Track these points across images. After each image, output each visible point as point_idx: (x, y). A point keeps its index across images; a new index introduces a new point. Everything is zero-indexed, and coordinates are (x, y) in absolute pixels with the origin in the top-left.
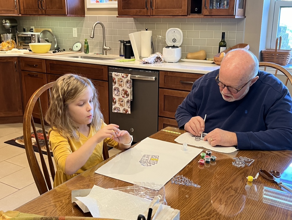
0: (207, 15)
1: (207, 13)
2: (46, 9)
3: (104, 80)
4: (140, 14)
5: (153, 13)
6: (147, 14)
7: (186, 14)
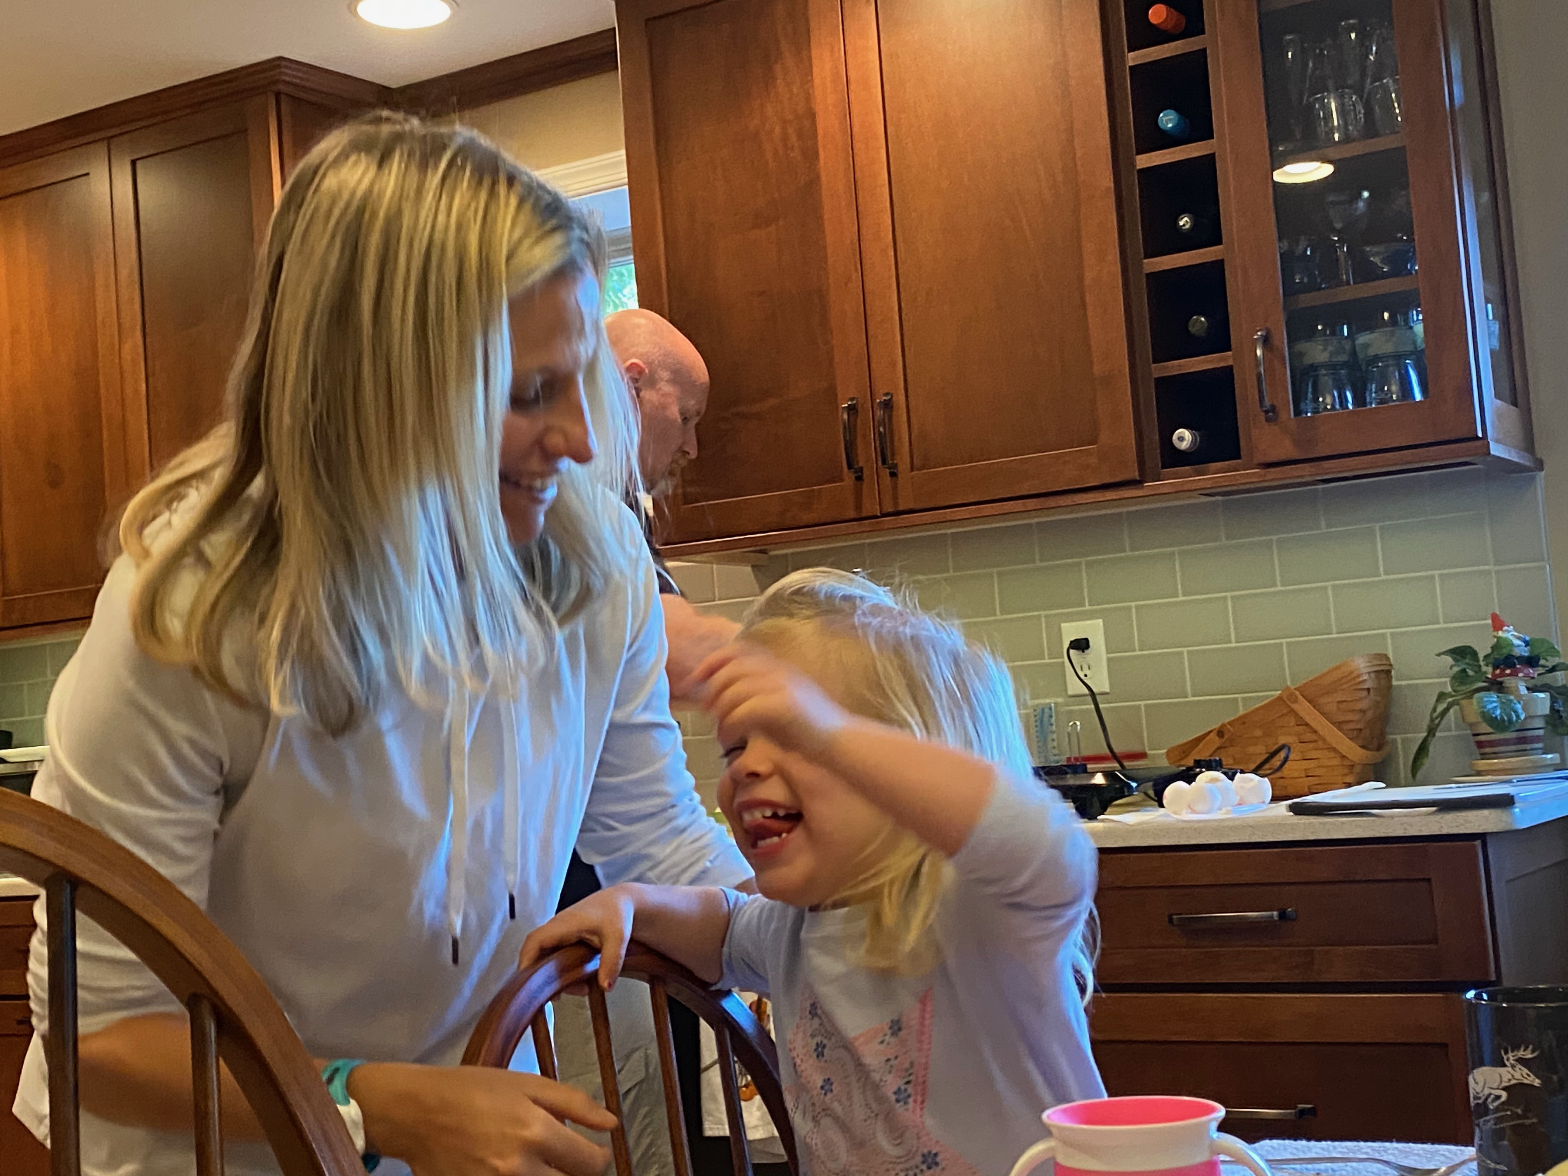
0: (1283, 457)
1: (1286, 449)
5: (895, 498)
6: (858, 506)
7: (1136, 475)
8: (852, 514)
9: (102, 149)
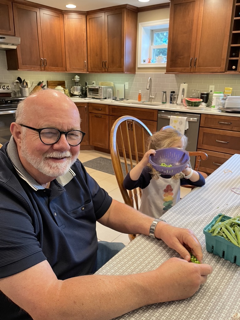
2: (108, 68)
3: (154, 120)
4: (184, 71)
5: (195, 70)
6: (190, 71)
7: (224, 71)
8: (190, 72)
9: (104, 13)
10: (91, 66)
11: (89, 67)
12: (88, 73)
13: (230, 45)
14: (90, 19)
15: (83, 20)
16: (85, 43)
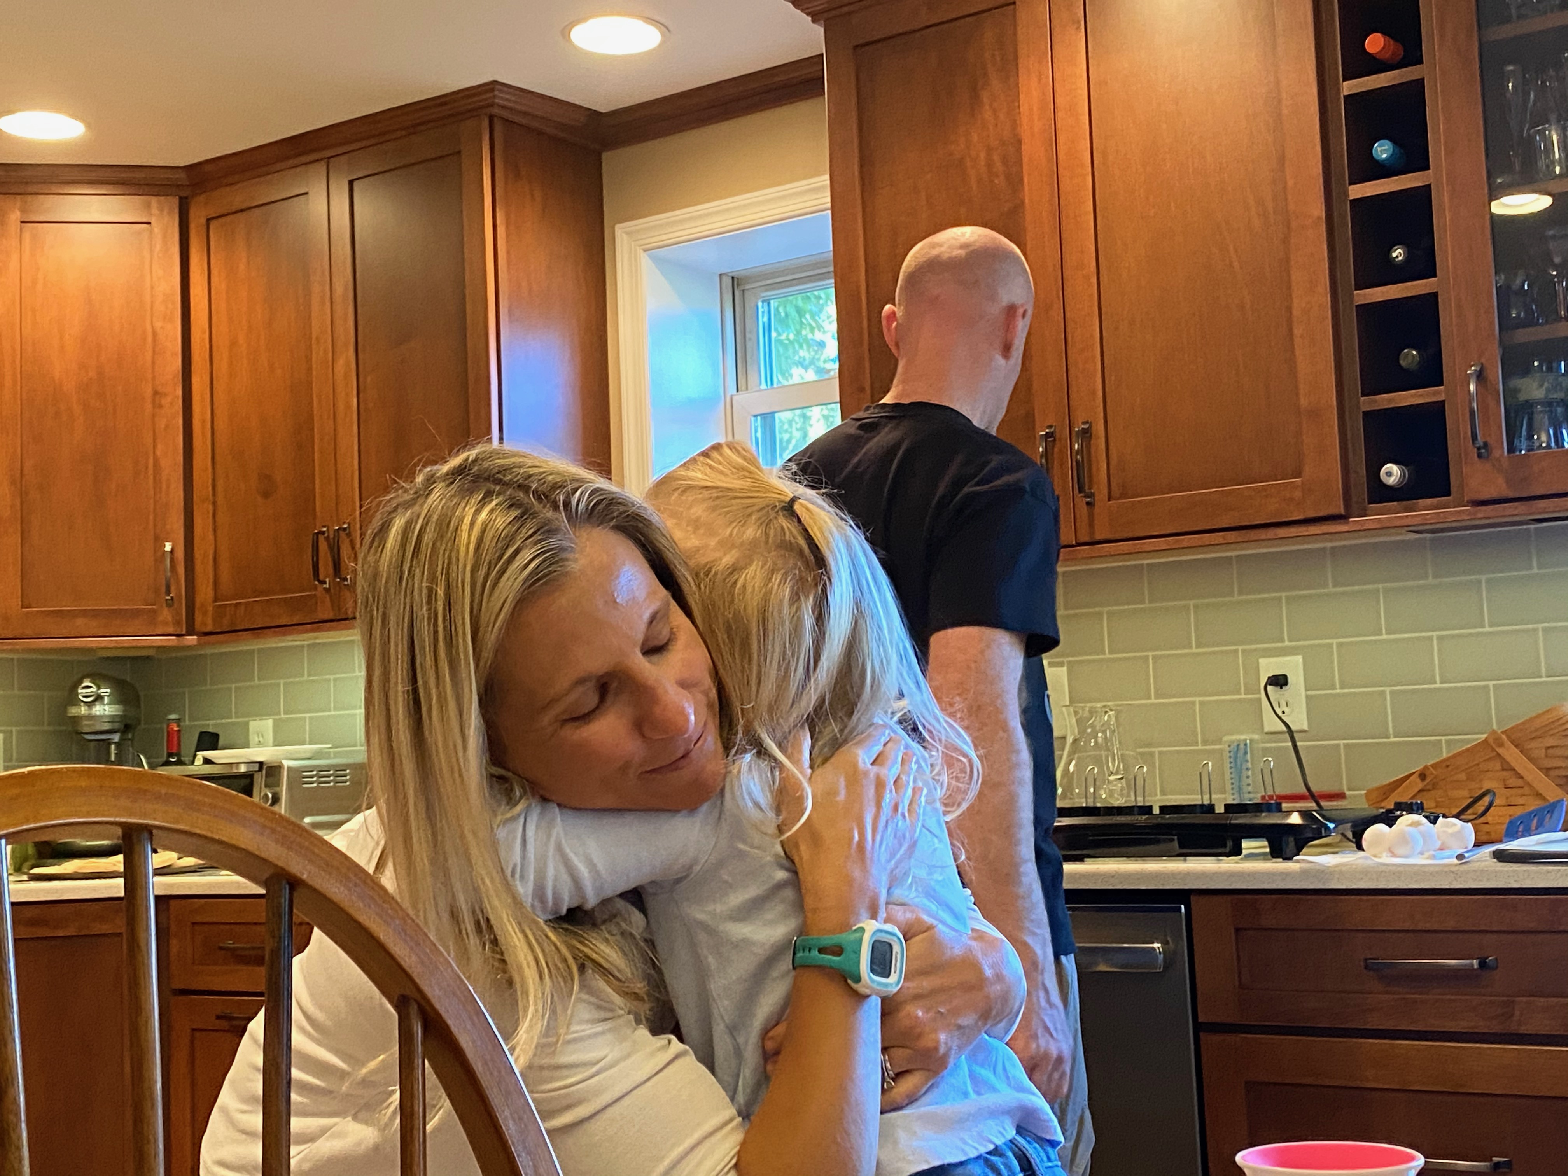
0: (1495, 495)
5: (1091, 527)
7: (1341, 510)
9: (322, 168)
10: (216, 583)
11: (205, 592)
12: (192, 639)
13: (1351, 296)
14: (213, 225)
15: (156, 228)
16: (166, 401)
